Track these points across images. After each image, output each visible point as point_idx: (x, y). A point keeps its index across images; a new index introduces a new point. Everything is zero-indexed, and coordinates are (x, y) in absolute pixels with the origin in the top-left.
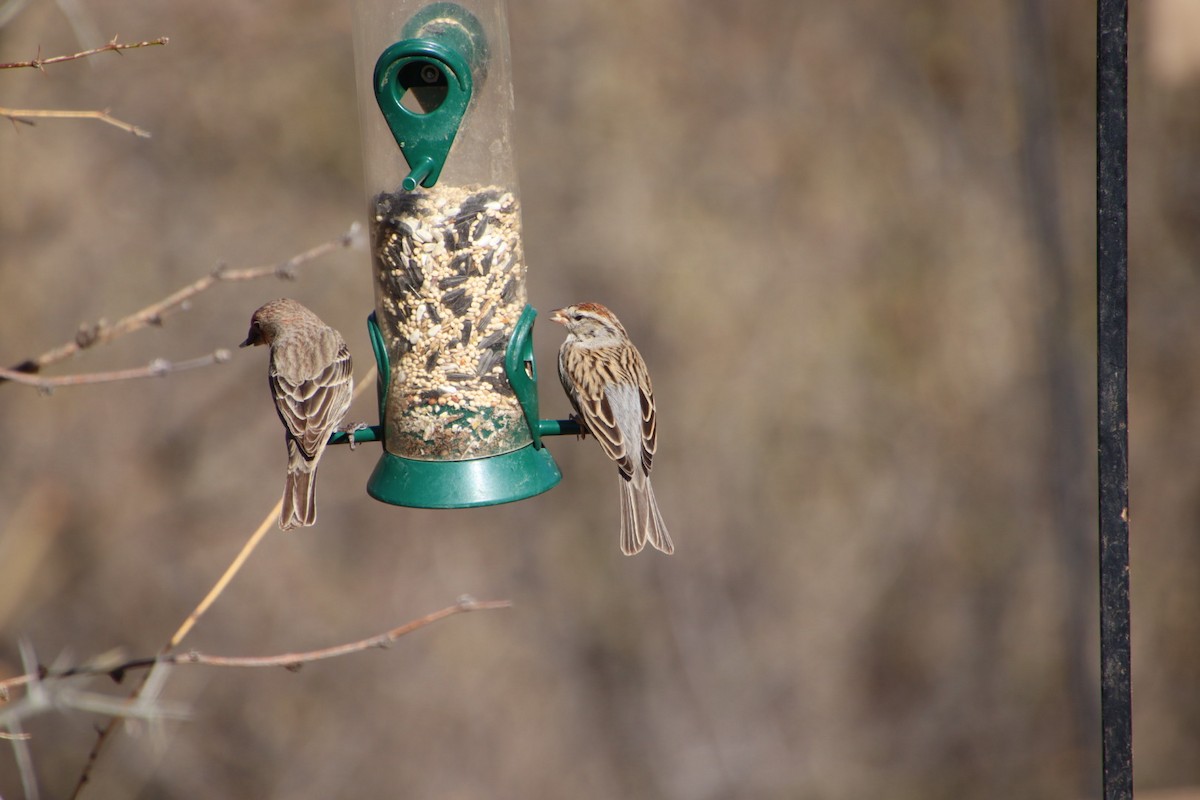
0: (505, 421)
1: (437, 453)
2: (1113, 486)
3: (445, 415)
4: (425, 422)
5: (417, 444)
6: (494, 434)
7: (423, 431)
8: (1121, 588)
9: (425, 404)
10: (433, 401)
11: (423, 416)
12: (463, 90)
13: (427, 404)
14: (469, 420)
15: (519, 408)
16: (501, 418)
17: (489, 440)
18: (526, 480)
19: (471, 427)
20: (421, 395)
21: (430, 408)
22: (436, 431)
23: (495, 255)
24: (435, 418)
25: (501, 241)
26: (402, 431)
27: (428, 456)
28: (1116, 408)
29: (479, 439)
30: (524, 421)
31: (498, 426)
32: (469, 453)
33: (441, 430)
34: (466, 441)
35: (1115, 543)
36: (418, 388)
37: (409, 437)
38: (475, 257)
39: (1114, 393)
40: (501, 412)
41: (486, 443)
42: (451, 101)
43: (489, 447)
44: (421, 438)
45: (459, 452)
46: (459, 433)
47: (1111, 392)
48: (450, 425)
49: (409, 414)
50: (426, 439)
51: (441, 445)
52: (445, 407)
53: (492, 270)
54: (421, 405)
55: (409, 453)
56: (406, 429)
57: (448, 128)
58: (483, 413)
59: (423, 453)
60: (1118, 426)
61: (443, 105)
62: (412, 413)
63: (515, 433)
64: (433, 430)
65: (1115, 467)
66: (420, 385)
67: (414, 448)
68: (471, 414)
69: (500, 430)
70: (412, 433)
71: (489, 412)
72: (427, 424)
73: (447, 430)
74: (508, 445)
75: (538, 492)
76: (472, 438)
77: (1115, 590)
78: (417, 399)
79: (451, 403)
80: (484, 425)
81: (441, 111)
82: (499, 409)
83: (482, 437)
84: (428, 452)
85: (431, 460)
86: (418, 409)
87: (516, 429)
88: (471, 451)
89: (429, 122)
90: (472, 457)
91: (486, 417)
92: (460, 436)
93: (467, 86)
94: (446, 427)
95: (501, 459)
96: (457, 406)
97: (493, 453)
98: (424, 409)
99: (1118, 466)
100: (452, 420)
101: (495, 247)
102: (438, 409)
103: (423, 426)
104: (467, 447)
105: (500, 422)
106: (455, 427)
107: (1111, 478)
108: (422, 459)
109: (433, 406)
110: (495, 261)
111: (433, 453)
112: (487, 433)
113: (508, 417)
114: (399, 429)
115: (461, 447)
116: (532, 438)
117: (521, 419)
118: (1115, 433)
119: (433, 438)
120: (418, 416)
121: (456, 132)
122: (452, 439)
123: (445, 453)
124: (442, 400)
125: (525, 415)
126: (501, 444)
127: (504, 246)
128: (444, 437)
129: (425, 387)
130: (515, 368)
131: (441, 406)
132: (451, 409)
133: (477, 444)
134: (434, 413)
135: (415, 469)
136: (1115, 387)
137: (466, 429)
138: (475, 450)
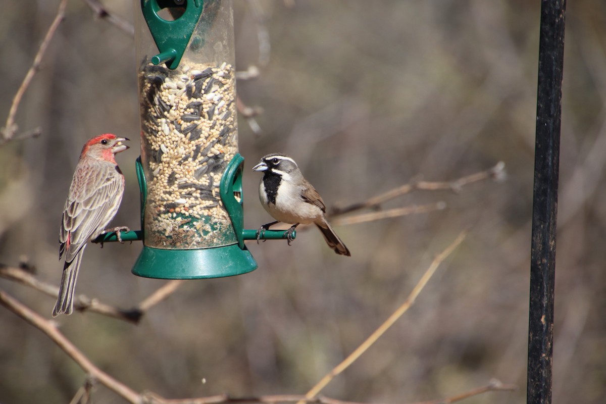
0: (218, 226)
1: (173, 244)
2: (537, 300)
3: (179, 219)
4: (167, 223)
5: (161, 238)
6: (211, 234)
7: (165, 230)
8: (539, 368)
9: (167, 212)
10: (172, 210)
11: (165, 220)
12: (197, 6)
13: (168, 212)
14: (195, 223)
15: (228, 219)
16: (216, 223)
17: (207, 237)
18: (231, 265)
19: (195, 228)
20: (165, 206)
21: (170, 214)
22: (174, 230)
23: (216, 108)
24: (173, 221)
25: (221, 99)
26: (153, 230)
27: (168, 246)
28: (541, 249)
29: (200, 236)
30: (232, 228)
31: (213, 229)
32: (194, 245)
33: (177, 229)
34: (192, 237)
35: (537, 338)
36: (165, 200)
37: (157, 234)
38: (204, 106)
39: (540, 239)
40: (216, 220)
41: (205, 239)
42: (189, 13)
43: (207, 241)
44: (164, 234)
45: (187, 244)
46: (188, 231)
47: (538, 238)
48: (182, 226)
49: (157, 219)
50: (167, 235)
51: (176, 239)
52: (180, 214)
53: (214, 118)
54: (165, 213)
55: (157, 245)
56: (155, 229)
57: (186, 31)
58: (204, 219)
59: (165, 244)
60: (541, 261)
61: (184, 16)
62: (159, 218)
63: (225, 235)
64: (171, 229)
65: (539, 287)
66: (166, 199)
67: (160, 241)
68: (197, 219)
69: (215, 231)
70: (159, 232)
71: (208, 219)
72: (168, 225)
73: (180, 229)
74: (220, 242)
75: (238, 273)
76: (196, 235)
77: (536, 369)
78: (162, 209)
79: (183, 212)
80: (204, 227)
81: (182, 19)
82: (215, 218)
83: (202, 235)
84: (168, 243)
85: (170, 248)
86: (162, 216)
87: (226, 232)
88: (195, 244)
89: (174, 26)
90: (195, 247)
91: (206, 222)
92: (189, 233)
93: (199, 4)
94: (180, 227)
95: (215, 250)
96: (187, 214)
97: (209, 246)
98: (166, 215)
99: (541, 287)
100: (183, 223)
101: (216, 102)
102: (175, 215)
103: (165, 227)
104: (193, 241)
105: (215, 226)
106: (185, 227)
107: (536, 294)
108: (164, 248)
109: (172, 213)
110: (216, 112)
111: (171, 244)
112: (206, 233)
113: (221, 223)
114: (151, 229)
115: (189, 241)
116: (237, 240)
117: (230, 226)
118: (540, 265)
119: (171, 234)
120: (162, 220)
121: (191, 34)
122: (183, 235)
123: (178, 244)
124: (177, 209)
125: (233, 224)
126: (215, 241)
127: (223, 103)
128: (178, 234)
129: (168, 200)
130: (226, 192)
131: (177, 214)
132: (183, 215)
133: (199, 239)
134: (172, 218)
135: (160, 254)
136: (541, 235)
137: (192, 229)
138: (198, 243)
